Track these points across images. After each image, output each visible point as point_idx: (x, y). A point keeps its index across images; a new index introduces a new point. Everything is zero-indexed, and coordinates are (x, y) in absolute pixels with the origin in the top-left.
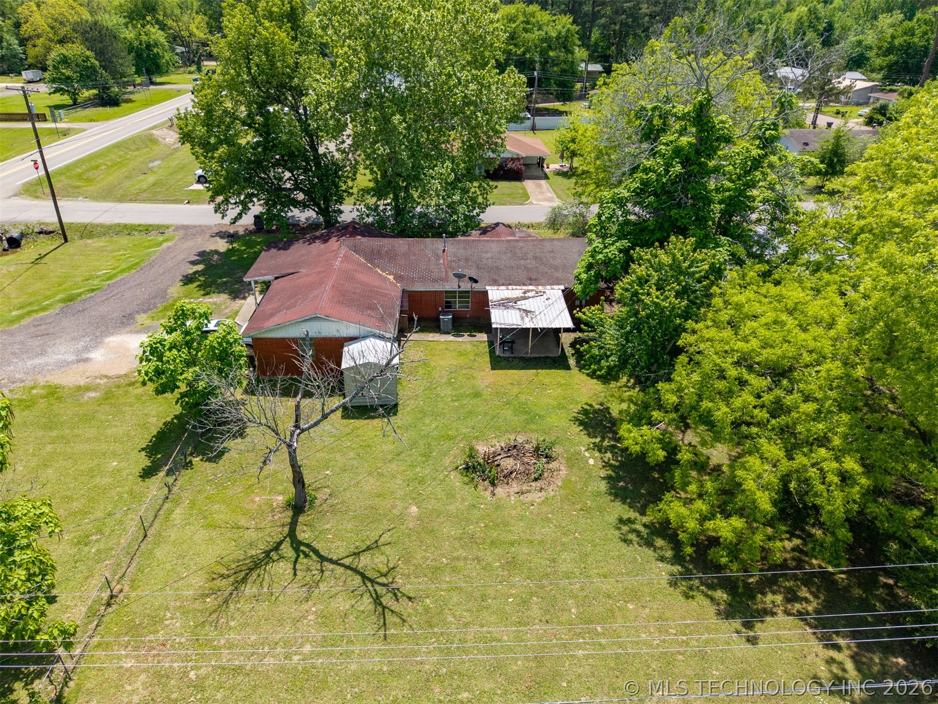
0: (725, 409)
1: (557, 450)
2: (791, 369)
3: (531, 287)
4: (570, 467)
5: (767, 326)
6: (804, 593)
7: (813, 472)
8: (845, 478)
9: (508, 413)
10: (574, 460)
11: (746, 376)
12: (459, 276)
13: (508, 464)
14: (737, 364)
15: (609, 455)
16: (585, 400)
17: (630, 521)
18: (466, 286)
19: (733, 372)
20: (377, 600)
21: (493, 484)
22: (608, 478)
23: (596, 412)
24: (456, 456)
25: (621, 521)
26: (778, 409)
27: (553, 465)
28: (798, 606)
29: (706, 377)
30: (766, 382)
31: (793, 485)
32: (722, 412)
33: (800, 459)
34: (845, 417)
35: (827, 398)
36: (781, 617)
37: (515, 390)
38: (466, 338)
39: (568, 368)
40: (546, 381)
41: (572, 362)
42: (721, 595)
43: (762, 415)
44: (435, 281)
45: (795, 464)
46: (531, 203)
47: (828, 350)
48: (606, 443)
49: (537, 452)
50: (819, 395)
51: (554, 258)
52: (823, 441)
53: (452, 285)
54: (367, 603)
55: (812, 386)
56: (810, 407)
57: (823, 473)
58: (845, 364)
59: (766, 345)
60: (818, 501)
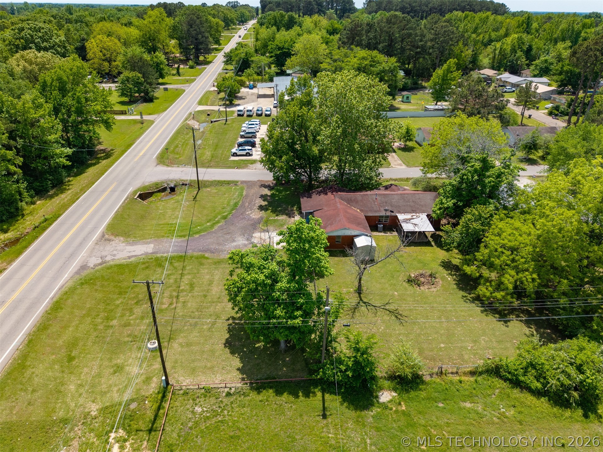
0: (498, 261)
1: (437, 275)
2: (518, 248)
3: (414, 214)
4: (443, 280)
5: (510, 235)
6: (521, 315)
7: (524, 279)
8: (533, 280)
9: (415, 263)
10: (443, 279)
11: (504, 251)
12: (386, 210)
13: (422, 280)
14: (501, 247)
15: (455, 277)
16: (442, 258)
17: (465, 296)
18: (389, 214)
19: (500, 250)
20: (396, 317)
21: (419, 286)
22: (456, 284)
23: (447, 262)
24: (402, 277)
25: (463, 296)
26: (513, 260)
27: (437, 280)
28: (519, 319)
29: (491, 251)
30: (510, 253)
31: (518, 283)
32: (497, 262)
33: (521, 275)
34: (533, 263)
35: (528, 257)
36: (515, 321)
37: (415, 254)
38: (388, 234)
39: (432, 246)
40: (426, 251)
41: (433, 243)
42: (497, 316)
43: (509, 262)
44: (376, 211)
45: (519, 277)
46: (392, 167)
47: (529, 243)
48: (453, 273)
49: (431, 276)
50: (526, 256)
51: (421, 202)
52: (527, 270)
53: (383, 213)
54: (393, 318)
55: (524, 254)
56: (523, 260)
57: (527, 279)
58: (533, 247)
59: (509, 241)
60: (526, 287)
